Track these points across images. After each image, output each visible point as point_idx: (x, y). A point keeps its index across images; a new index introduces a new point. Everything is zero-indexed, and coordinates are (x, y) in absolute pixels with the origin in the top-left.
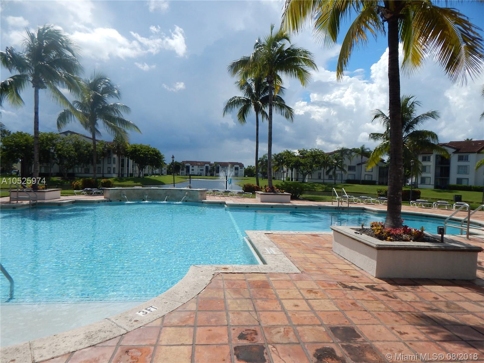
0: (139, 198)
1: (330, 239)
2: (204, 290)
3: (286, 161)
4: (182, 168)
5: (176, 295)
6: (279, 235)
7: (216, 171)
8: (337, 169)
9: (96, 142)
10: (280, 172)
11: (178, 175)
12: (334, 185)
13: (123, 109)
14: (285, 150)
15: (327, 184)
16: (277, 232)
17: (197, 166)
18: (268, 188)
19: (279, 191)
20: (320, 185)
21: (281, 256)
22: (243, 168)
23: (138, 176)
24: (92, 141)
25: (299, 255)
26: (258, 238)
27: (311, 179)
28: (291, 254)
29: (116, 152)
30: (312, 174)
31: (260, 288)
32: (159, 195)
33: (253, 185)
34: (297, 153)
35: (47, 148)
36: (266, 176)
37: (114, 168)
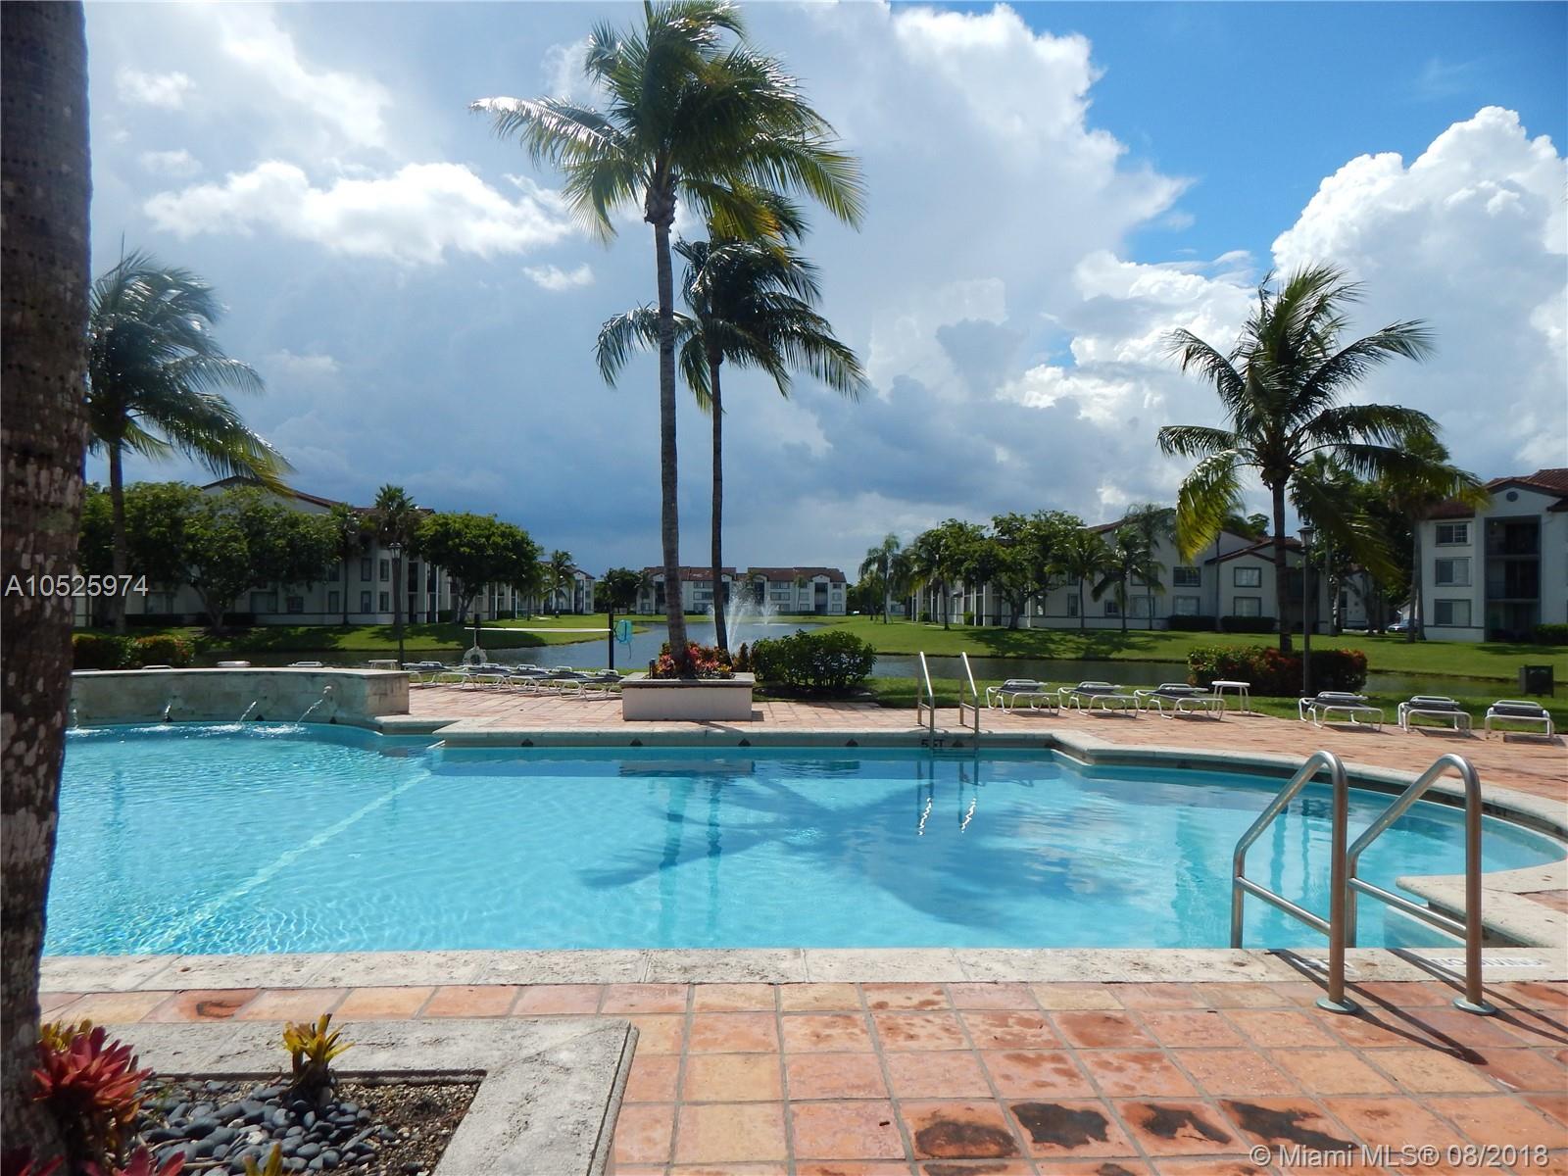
3: (950, 555)
4: (641, 590)
7: (755, 597)
8: (1131, 577)
11: (629, 613)
12: (1119, 635)
17: (692, 583)
20: (1070, 637)
22: (843, 585)
27: (1044, 616)
30: (1046, 598)
37: (383, 596)
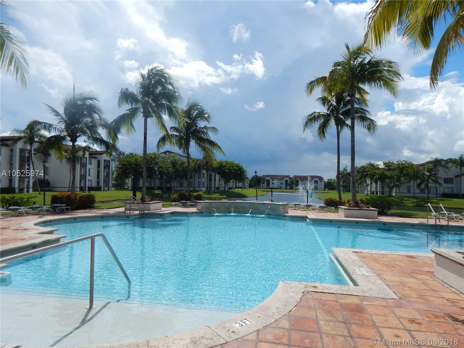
0: (226, 211)
1: (430, 262)
2: (295, 308)
3: (370, 174)
4: (262, 182)
5: (268, 310)
6: (368, 255)
7: (296, 184)
8: (430, 181)
9: (190, 160)
10: (363, 185)
11: (259, 188)
12: (426, 199)
13: (212, 130)
14: (368, 162)
15: (418, 198)
16: (366, 251)
17: (277, 180)
18: (352, 202)
19: (364, 206)
20: (410, 199)
21: (374, 278)
22: (323, 181)
23: (223, 190)
24: (186, 159)
25: (395, 279)
26: (346, 256)
27: (399, 192)
28: (384, 277)
29: (205, 168)
30: (400, 186)
31: (354, 312)
32: (244, 208)
33: (335, 199)
34: (381, 164)
35: (151, 166)
36: (348, 189)
37: (203, 182)
